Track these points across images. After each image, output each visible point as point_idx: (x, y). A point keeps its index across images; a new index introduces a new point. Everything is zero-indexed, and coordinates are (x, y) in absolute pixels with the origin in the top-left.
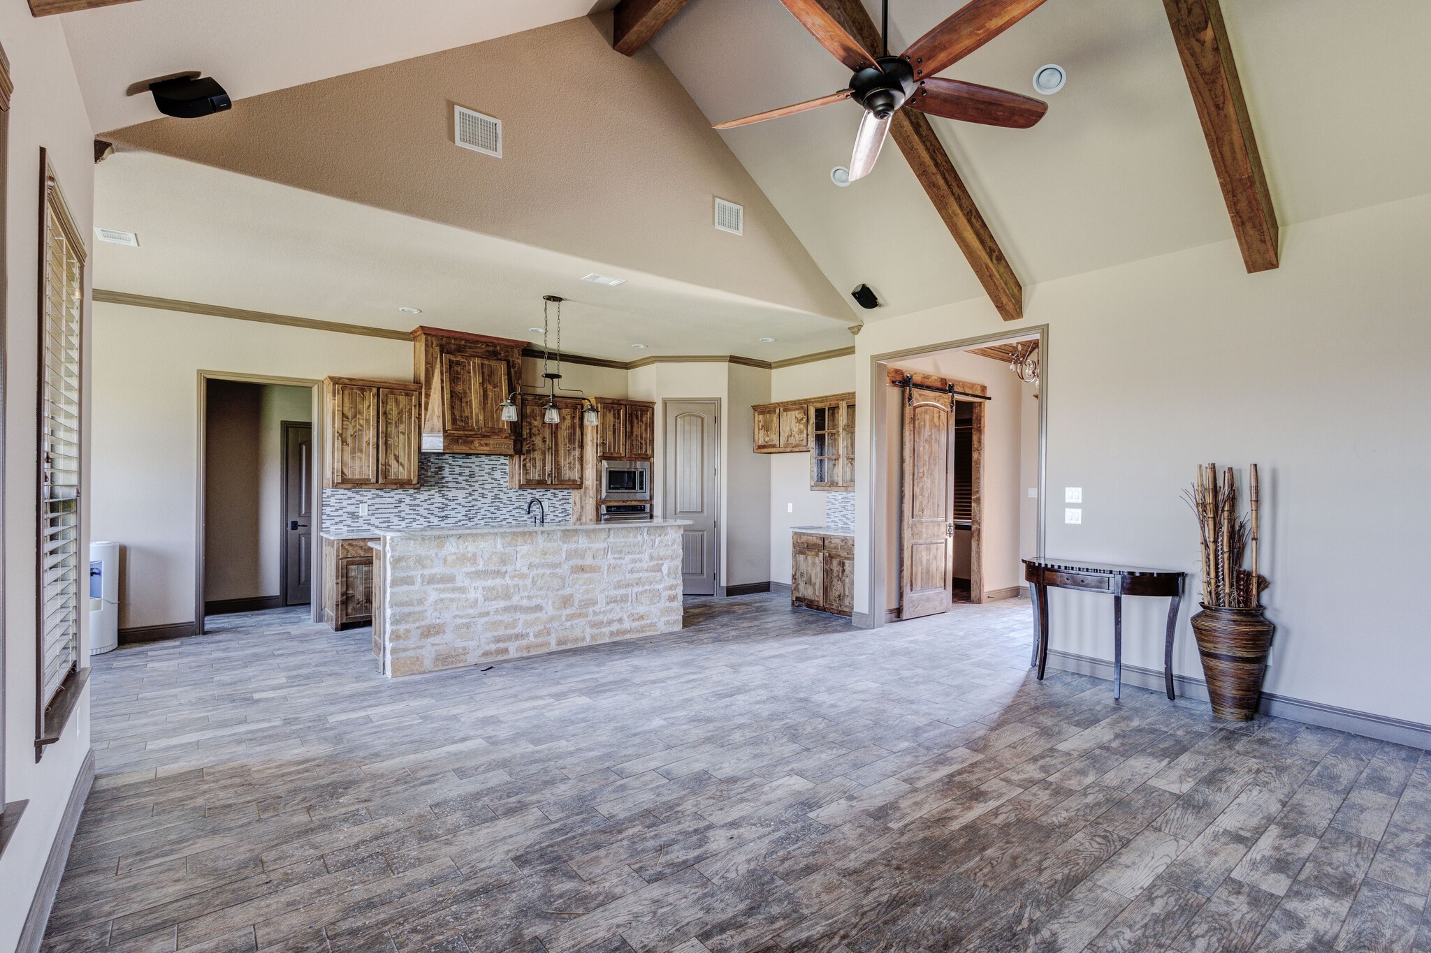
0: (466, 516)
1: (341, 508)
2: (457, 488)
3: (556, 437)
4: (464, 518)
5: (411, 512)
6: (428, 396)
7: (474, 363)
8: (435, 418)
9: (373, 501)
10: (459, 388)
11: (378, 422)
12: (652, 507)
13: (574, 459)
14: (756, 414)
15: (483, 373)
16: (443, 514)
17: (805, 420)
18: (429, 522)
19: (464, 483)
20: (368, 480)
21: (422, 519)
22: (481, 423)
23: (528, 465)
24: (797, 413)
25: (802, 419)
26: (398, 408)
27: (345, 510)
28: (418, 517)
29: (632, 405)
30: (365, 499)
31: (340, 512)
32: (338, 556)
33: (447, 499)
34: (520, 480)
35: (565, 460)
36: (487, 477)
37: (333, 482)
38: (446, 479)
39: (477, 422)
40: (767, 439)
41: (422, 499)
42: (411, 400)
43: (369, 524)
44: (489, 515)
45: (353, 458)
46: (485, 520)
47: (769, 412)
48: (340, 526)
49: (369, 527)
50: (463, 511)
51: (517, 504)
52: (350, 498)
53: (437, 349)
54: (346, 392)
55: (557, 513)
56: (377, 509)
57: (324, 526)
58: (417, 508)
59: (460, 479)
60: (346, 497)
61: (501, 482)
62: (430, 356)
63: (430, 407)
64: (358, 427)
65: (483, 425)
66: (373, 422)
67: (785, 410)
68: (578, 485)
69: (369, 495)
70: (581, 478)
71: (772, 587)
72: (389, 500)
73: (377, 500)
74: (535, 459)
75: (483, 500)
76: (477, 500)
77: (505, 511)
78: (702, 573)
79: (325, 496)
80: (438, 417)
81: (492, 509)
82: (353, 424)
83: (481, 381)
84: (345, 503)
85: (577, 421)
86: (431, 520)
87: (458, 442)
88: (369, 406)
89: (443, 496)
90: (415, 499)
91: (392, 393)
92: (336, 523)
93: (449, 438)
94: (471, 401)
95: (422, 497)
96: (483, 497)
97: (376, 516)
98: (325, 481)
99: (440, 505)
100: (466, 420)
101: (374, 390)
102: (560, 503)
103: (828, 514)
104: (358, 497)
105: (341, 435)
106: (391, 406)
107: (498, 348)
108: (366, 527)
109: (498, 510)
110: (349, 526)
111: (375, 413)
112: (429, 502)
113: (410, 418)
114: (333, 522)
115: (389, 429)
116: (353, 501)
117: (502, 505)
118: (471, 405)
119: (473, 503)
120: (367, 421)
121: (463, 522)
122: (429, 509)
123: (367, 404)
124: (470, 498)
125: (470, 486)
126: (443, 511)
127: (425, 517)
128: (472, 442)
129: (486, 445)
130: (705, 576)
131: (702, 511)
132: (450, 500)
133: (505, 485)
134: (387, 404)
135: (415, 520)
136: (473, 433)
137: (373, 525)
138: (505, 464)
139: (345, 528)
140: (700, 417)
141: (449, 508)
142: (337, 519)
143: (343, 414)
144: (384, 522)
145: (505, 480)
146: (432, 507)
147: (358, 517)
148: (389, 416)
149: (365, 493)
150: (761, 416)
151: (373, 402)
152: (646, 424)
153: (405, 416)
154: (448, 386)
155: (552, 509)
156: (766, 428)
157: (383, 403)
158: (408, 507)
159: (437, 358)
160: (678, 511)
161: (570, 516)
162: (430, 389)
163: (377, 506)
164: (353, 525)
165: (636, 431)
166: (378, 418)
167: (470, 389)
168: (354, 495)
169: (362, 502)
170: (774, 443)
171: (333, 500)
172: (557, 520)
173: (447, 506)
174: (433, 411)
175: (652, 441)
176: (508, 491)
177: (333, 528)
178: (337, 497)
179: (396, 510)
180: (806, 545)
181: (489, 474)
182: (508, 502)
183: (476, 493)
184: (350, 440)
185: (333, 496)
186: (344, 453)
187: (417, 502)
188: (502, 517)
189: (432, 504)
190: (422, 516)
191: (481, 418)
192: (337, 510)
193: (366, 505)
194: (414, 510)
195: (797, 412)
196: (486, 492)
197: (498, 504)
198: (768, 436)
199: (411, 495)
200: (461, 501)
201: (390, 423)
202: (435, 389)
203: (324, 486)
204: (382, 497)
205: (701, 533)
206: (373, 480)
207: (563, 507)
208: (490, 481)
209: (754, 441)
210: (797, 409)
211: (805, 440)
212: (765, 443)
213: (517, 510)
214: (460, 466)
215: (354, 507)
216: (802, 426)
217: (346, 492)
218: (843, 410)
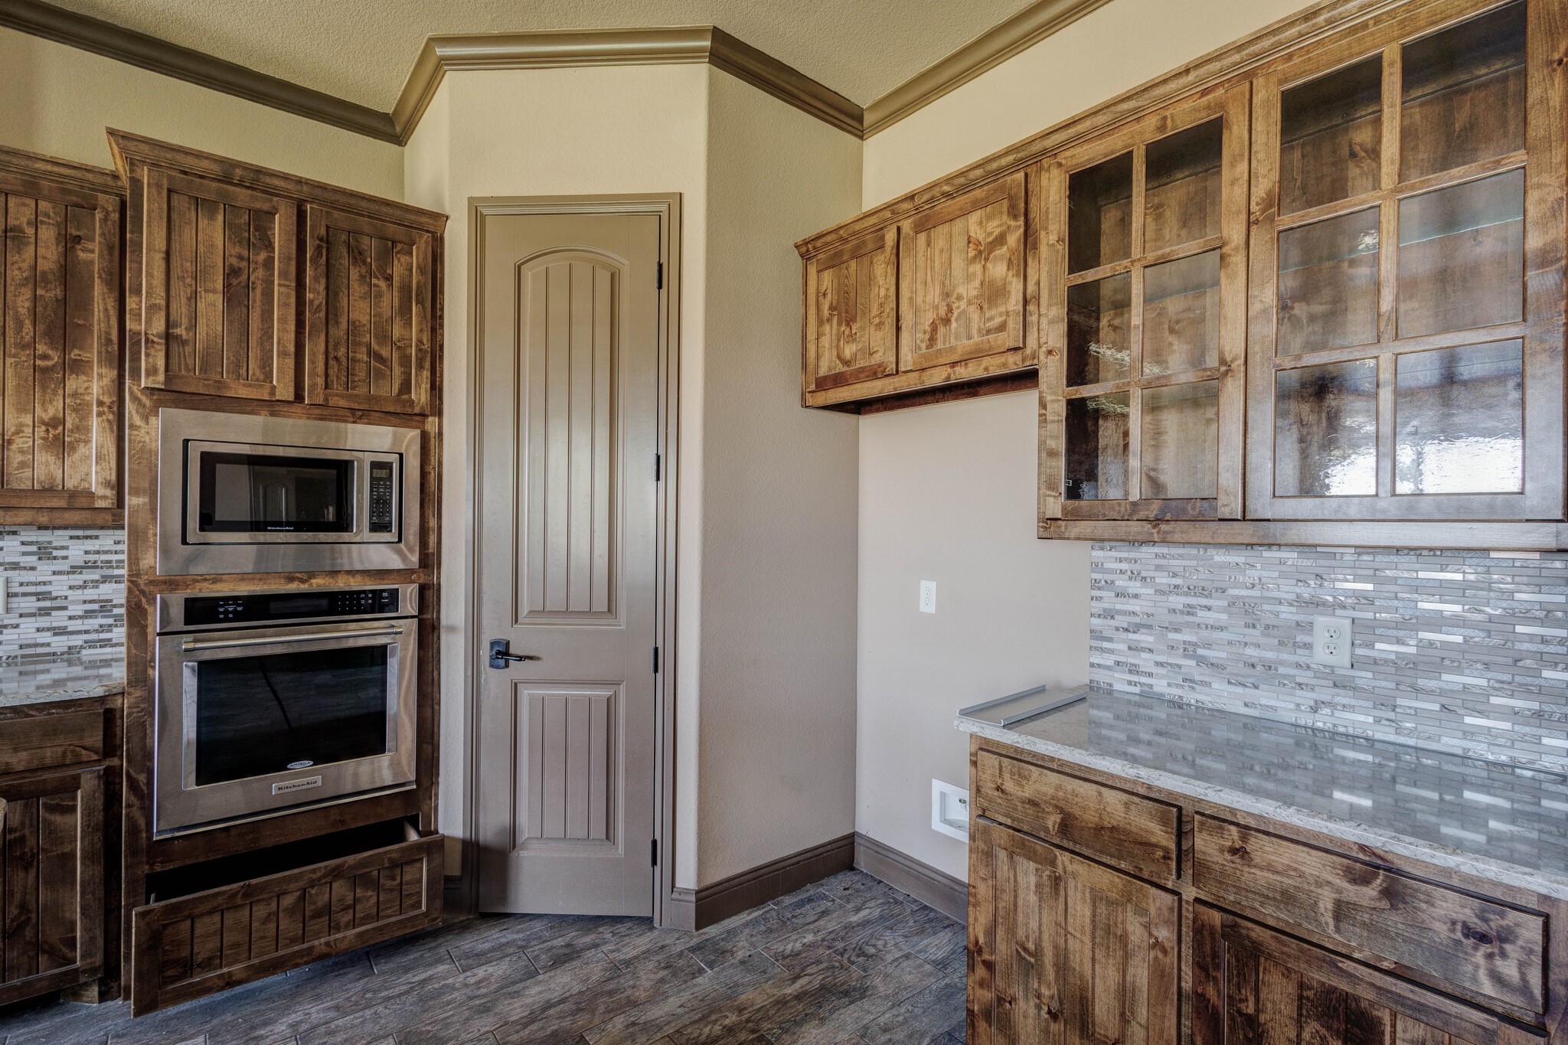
12: (429, 596)
13: (78, 410)
14: (812, 270)
17: (1014, 239)
24: (978, 226)
25: (1000, 240)
29: (333, 206)
40: (848, 351)
47: (857, 254)
67: (919, 228)
71: (862, 861)
78: (609, 835)
85: (93, 254)
102: (78, 579)
103: (1096, 635)
130: (621, 850)
131: (611, 609)
140: (605, 266)
150: (828, 276)
152: (405, 290)
156: (846, 312)
160: (524, 609)
165: (358, 309)
170: (877, 359)
175: (434, 356)
180: (1053, 821)
195: (974, 217)
198: (852, 338)
205: (605, 693)
207: (90, 593)
209: (805, 366)
210: (976, 205)
211: (1014, 324)
212: (840, 368)
216: (998, 270)
218: (1259, 125)
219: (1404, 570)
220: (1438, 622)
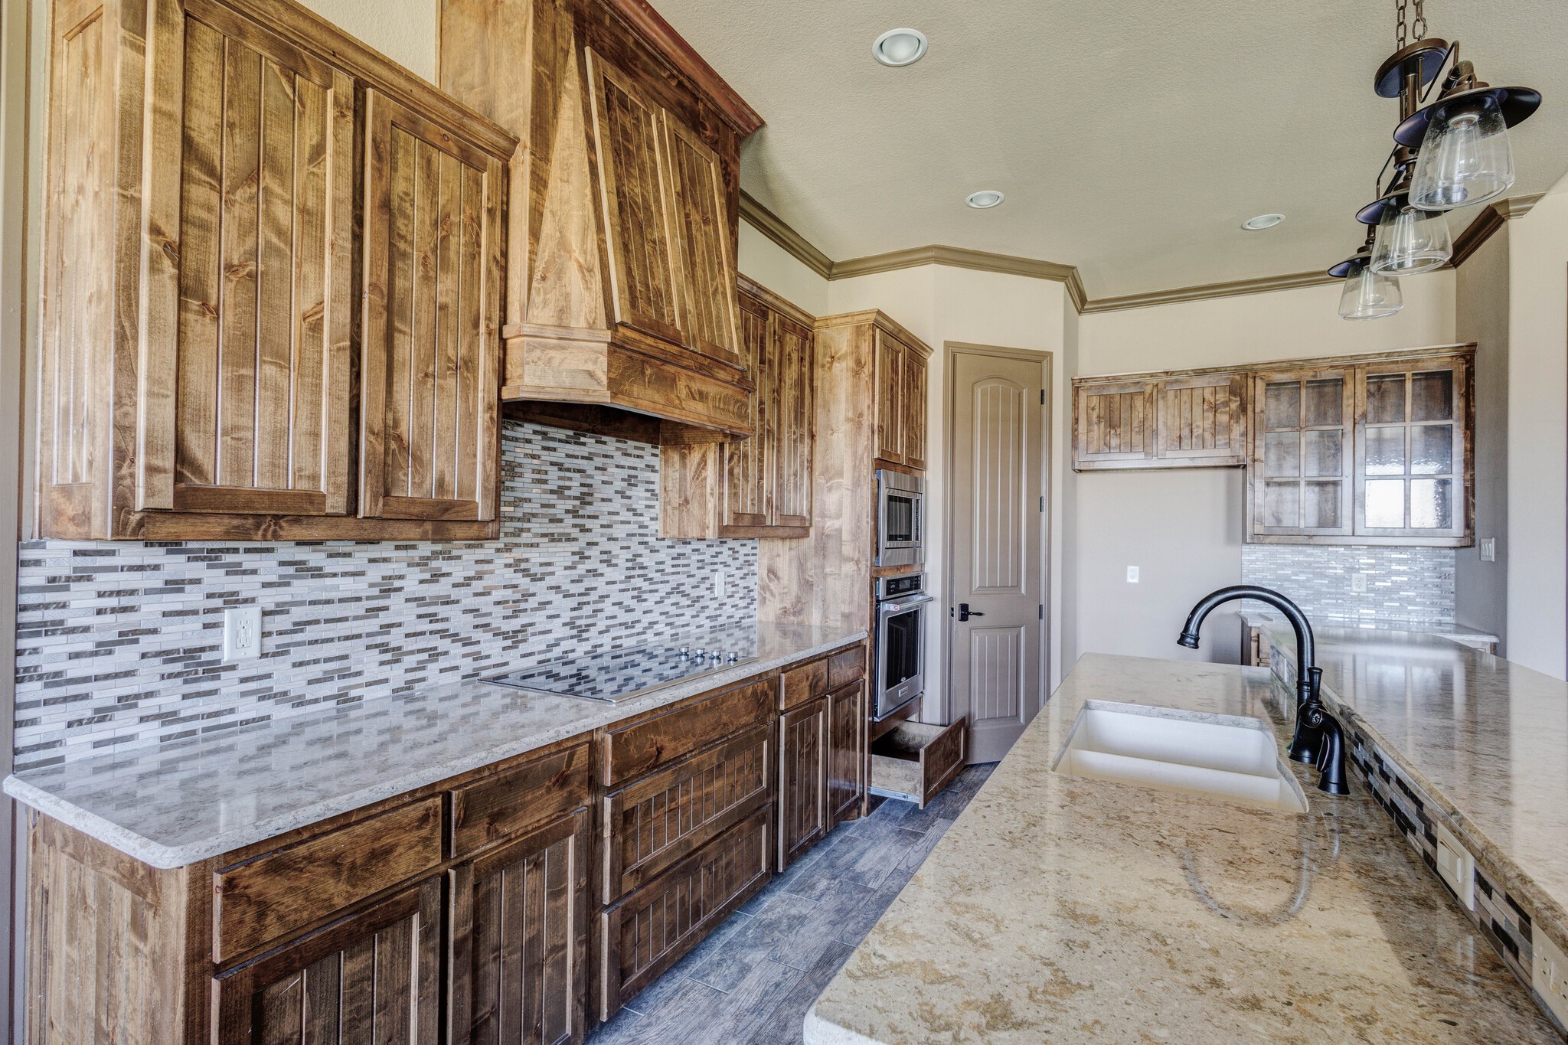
0: (571, 624)
1: (129, 637)
2: (553, 538)
3: (779, 402)
4: (567, 631)
5: (425, 626)
6: (539, 183)
7: (659, 121)
8: (573, 276)
9: (283, 595)
10: (634, 188)
11: (357, 238)
12: (925, 578)
13: (802, 462)
14: (1081, 393)
15: (680, 165)
16: (515, 624)
17: (1234, 405)
18: (477, 657)
19: (569, 520)
20: (313, 498)
21: (457, 649)
22: (691, 319)
23: (736, 471)
24: (1210, 395)
26: (434, 203)
27: (147, 643)
28: (443, 644)
29: (909, 346)
30: (244, 586)
31: (125, 657)
32: (197, 954)
33: (525, 572)
34: (721, 515)
35: (789, 466)
36: (618, 504)
37: (122, 504)
38: (527, 508)
39: (684, 317)
40: (1113, 442)
41: (458, 576)
42: (478, 184)
43: (264, 696)
44: (624, 617)
45: (238, 384)
46: (614, 633)
47: (1122, 390)
48: (123, 723)
49: (267, 707)
50: (563, 606)
51: (674, 580)
52: (175, 586)
53: (567, 21)
54: (207, 38)
55: (736, 600)
56: (300, 626)
57: (26, 737)
58: (442, 611)
59: (562, 506)
60: (156, 580)
61: (645, 520)
62: (548, 37)
63: (548, 227)
64: (266, 233)
65: (696, 331)
66: (334, 230)
67: (1168, 387)
68: (798, 528)
69: (268, 566)
70: (810, 512)
72: (347, 586)
73: (302, 588)
74: (746, 456)
75: (610, 574)
76: (594, 573)
77: (652, 598)
78: (1018, 715)
79: (32, 577)
80: (585, 270)
81: (627, 599)
82: (242, 211)
83: (679, 188)
84: (149, 610)
85: (806, 370)
86: (484, 648)
87: (643, 373)
88: (318, 151)
89: (517, 566)
90: (436, 577)
91: (413, 127)
92: (102, 715)
93: (622, 355)
94: (663, 242)
95: (458, 571)
96: (608, 563)
97: (297, 654)
98: (34, 501)
99: (508, 594)
100: (658, 298)
101: (344, 84)
102: (742, 573)
104: (215, 579)
105: (177, 251)
106: (408, 179)
107: (701, 106)
108: (249, 709)
109: (640, 599)
110: (168, 717)
111: (347, 192)
112: (478, 587)
113: (474, 256)
114: (84, 710)
115: (400, 283)
116: (192, 598)
117: (646, 586)
118: (664, 253)
119: (589, 582)
120: (311, 217)
121: (566, 645)
122: (474, 611)
123: (310, 137)
124: (581, 569)
125: (584, 530)
126: (516, 614)
127: (467, 642)
128: (673, 381)
129: (702, 396)
131: (1018, 585)
132: (535, 578)
133: (654, 526)
134: (394, 169)
135: (434, 654)
136: (674, 349)
137: (282, 697)
138: (650, 468)
139: (152, 733)
140: (1017, 389)
141: (532, 603)
142: (105, 694)
143: (187, 142)
144: (327, 678)
145: (652, 513)
146: (484, 604)
147: (214, 670)
148: (400, 223)
149: (248, 561)
150: (1095, 399)
151: (337, 137)
152: (921, 394)
153: (458, 242)
154: (611, 167)
155: (730, 589)
156: (1110, 421)
157: (378, 156)
158: (414, 609)
159: (567, 53)
161: (756, 604)
162: (547, 160)
163: (298, 614)
164: (188, 708)
165: (913, 408)
166: (358, 221)
167: (658, 200)
168: (198, 569)
169: (233, 600)
171: (81, 601)
172: (739, 614)
173: (527, 596)
174: (563, 244)
175: (926, 433)
176: (658, 545)
177: (78, 747)
178: (105, 582)
179: (373, 625)
181: (622, 493)
182: (657, 576)
183: (594, 552)
184: (224, 292)
185: (83, 576)
186: (192, 352)
187: (442, 588)
188: (646, 619)
189: (485, 593)
190: (455, 637)
191: (690, 305)
192: (104, 648)
193: (252, 613)
194: (433, 618)
195: (1206, 389)
196: (614, 548)
197: (638, 582)
198: (1116, 436)
199: (423, 562)
200: (561, 577)
201: (404, 255)
202: (566, 167)
203: (30, 528)
204: (318, 573)
205: (1016, 632)
206: (336, 503)
207: (745, 583)
208: (626, 516)
209: (1075, 446)
210: (1209, 384)
213: (674, 598)
214: (560, 466)
215: (194, 624)
216: (1224, 418)
217: (156, 556)
218: (1358, 387)
219: (1387, 553)
220: (1399, 573)
